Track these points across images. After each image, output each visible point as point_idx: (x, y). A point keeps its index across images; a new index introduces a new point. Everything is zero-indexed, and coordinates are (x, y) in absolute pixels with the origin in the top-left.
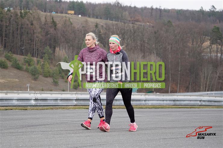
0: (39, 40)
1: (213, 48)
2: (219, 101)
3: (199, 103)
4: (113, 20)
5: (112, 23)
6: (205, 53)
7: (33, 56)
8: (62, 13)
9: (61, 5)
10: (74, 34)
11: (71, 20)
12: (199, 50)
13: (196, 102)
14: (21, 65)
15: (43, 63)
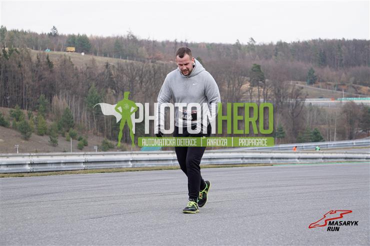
0: (29, 87)
1: (254, 91)
2: (265, 158)
3: (241, 161)
4: (127, 59)
5: (126, 62)
6: (245, 98)
7: (22, 108)
8: (59, 50)
9: (57, 40)
10: (77, 78)
11: (72, 60)
12: (237, 95)
13: (237, 160)
14: (6, 120)
15: (36, 116)
